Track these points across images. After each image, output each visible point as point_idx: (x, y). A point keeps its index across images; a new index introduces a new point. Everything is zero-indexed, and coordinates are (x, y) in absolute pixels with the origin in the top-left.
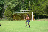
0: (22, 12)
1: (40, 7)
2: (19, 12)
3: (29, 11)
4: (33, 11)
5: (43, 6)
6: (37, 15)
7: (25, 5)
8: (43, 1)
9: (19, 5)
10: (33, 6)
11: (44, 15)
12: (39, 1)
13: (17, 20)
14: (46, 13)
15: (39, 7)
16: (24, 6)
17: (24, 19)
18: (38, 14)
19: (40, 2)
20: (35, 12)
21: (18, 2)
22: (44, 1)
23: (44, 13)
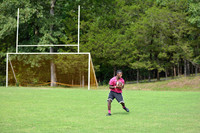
0: (47, 50)
1: (123, 33)
2: (34, 50)
3: (73, 50)
4: (93, 50)
5: (133, 29)
6: (108, 66)
7: (58, 21)
8: (135, 10)
9: (33, 23)
10: (93, 26)
11: (136, 65)
12: (120, 7)
13: (23, 85)
14: (145, 59)
15: (119, 31)
16: (55, 28)
17: (53, 81)
18: (111, 62)
19: (121, 10)
20: (98, 54)
21: (29, 10)
22: (138, 7)
23: (138, 59)
